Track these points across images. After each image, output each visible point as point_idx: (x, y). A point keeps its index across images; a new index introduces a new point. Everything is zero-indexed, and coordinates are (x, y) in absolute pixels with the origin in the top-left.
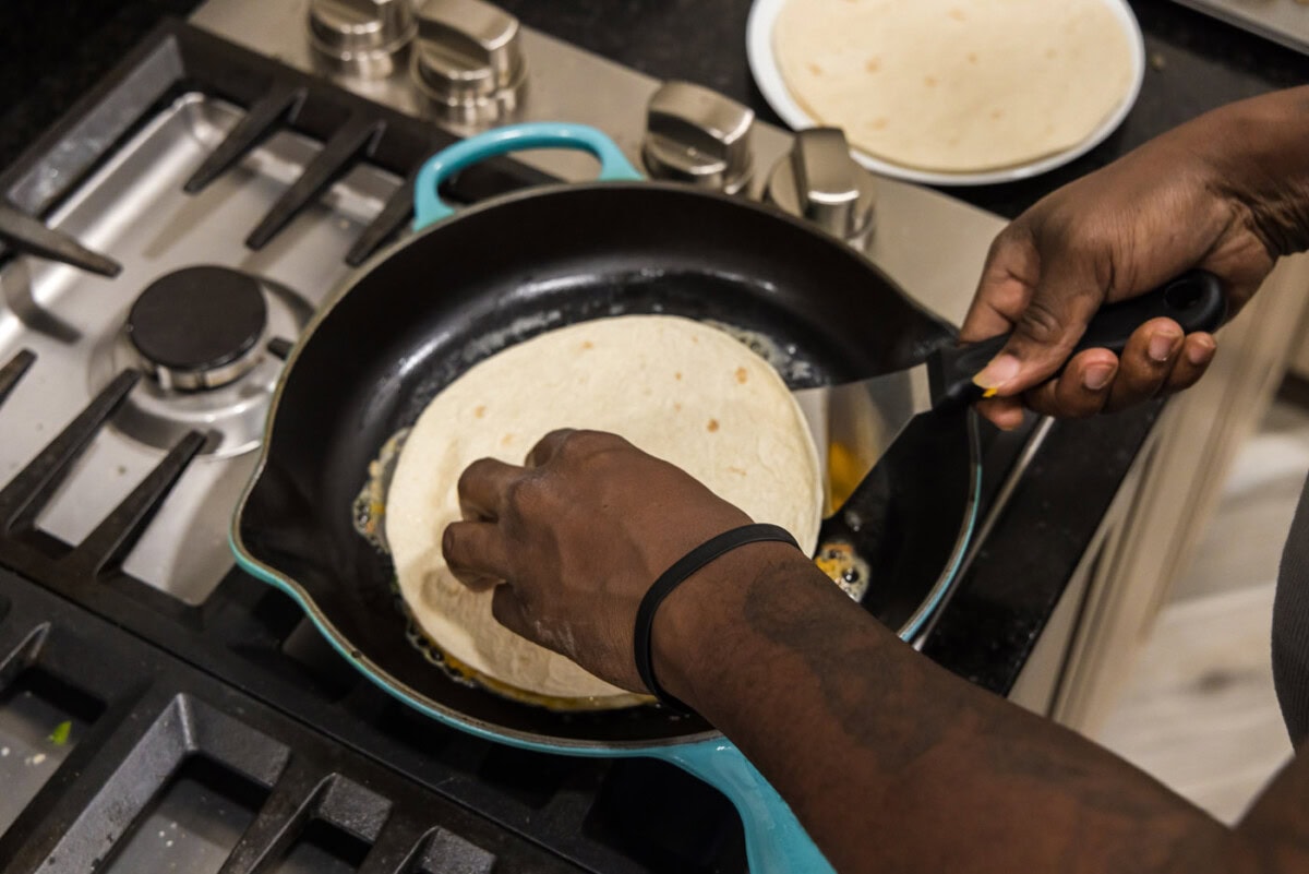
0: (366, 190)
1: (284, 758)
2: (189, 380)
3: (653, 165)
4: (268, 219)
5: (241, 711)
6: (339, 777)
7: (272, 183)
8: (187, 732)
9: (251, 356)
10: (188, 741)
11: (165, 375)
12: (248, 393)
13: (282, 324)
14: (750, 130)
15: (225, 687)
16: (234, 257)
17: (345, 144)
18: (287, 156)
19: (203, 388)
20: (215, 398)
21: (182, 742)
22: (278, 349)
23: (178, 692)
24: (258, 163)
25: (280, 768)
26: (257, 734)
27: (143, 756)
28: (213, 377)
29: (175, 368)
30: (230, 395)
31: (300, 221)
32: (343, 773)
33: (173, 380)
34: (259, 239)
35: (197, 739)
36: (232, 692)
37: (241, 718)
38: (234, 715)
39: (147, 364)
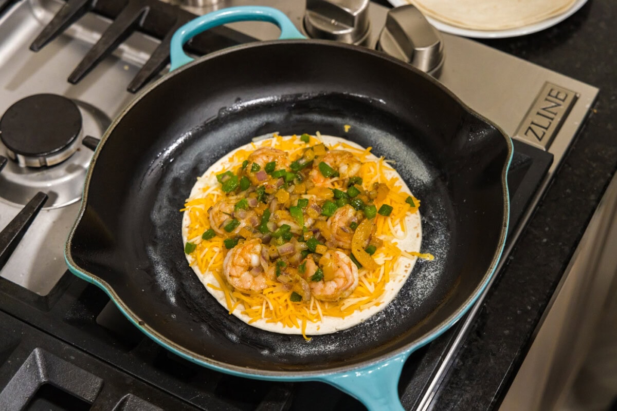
0: (139, 47)
1: (98, 385)
2: (36, 162)
3: (310, 29)
4: (81, 65)
5: (73, 358)
6: (132, 396)
7: (82, 45)
8: (41, 371)
9: (73, 148)
10: (42, 376)
11: (21, 159)
12: (71, 170)
13: (90, 128)
14: (368, 6)
15: (62, 343)
16: (61, 88)
17: (125, 19)
18: (92, 28)
19: (45, 167)
20: (52, 173)
21: (38, 377)
22: (90, 143)
23: (35, 348)
24: (74, 31)
25: (96, 391)
26: (82, 371)
27: (15, 386)
28: (50, 160)
29: (27, 155)
30: (61, 171)
31: (100, 66)
32: (133, 393)
33: (26, 162)
34: (76, 78)
35: (47, 375)
36: (67, 347)
37: (73, 362)
38: (68, 360)
39: (11, 153)
